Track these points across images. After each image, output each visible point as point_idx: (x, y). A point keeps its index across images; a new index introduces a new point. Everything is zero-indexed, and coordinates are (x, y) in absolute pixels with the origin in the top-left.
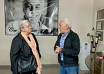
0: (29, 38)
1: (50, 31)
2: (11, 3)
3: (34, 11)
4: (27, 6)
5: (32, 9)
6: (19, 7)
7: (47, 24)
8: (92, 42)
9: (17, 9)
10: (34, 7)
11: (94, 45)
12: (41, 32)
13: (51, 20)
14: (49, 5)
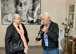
3: (23, 7)
8: (66, 29)
9: (10, 6)
10: (23, 4)
11: (67, 31)
12: (28, 22)
14: (33, 2)
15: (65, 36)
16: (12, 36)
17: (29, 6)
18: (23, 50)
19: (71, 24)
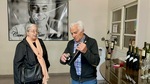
0: (34, 44)
1: (59, 35)
2: (15, 5)
3: (41, 13)
4: (33, 7)
5: (38, 11)
6: (23, 8)
7: (55, 28)
8: (107, 48)
9: (21, 11)
10: (41, 9)
11: (110, 51)
12: (49, 37)
13: (60, 23)
15: (107, 59)
16: (25, 58)
17: (50, 12)
18: (41, 80)
19: (116, 40)
